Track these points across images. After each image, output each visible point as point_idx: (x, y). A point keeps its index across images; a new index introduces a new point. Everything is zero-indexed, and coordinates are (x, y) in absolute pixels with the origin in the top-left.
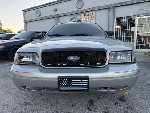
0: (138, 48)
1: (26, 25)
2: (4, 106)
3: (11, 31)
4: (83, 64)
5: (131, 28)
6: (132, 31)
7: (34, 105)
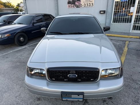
0: (135, 29)
1: (26, 2)
2: (22, 101)
3: (10, 3)
4: (80, 80)
5: (130, 8)
6: (131, 12)
7: (44, 101)
